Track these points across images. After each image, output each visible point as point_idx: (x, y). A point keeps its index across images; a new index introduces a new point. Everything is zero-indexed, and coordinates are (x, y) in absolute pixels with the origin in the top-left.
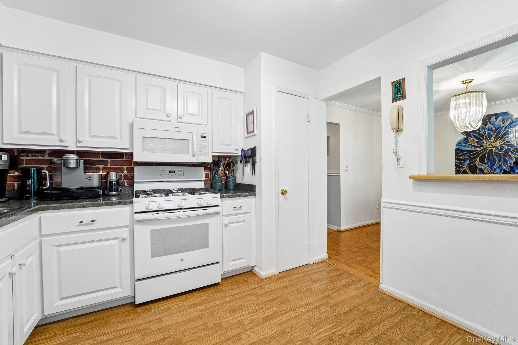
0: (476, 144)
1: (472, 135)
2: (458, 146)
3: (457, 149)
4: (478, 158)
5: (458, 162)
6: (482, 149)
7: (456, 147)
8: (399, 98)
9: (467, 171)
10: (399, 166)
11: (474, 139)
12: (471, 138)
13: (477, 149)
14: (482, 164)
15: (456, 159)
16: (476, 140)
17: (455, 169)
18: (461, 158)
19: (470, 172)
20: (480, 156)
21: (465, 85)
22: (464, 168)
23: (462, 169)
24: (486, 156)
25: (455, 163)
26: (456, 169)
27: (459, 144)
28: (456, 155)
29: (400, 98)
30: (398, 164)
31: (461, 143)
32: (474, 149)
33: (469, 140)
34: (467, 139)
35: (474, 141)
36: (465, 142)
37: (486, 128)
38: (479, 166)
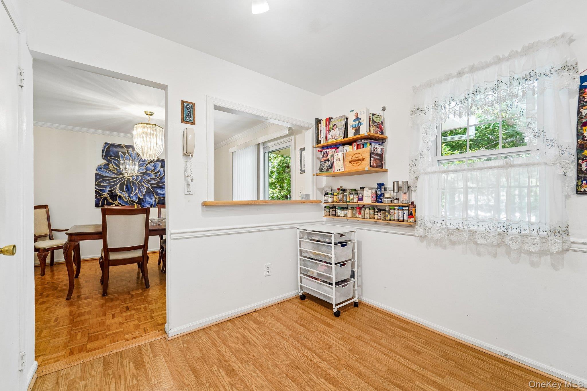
0: (116, 172)
1: (112, 161)
2: (98, 171)
3: (97, 175)
4: (118, 186)
5: (98, 188)
6: (121, 177)
7: (96, 172)
8: (188, 121)
9: (108, 198)
10: (189, 192)
11: (115, 166)
12: (111, 164)
13: (117, 177)
14: (121, 192)
15: (96, 185)
16: (116, 168)
17: (94, 197)
18: (101, 184)
19: (110, 199)
20: (120, 184)
21: (147, 116)
22: (104, 196)
23: (102, 196)
24: (125, 184)
25: (94, 189)
26: (96, 196)
27: (99, 168)
28: (96, 181)
29: (191, 121)
30: (188, 190)
31: (101, 168)
32: (114, 176)
33: (109, 166)
34: (107, 165)
35: (114, 168)
36: (105, 167)
37: (125, 157)
38: (118, 194)
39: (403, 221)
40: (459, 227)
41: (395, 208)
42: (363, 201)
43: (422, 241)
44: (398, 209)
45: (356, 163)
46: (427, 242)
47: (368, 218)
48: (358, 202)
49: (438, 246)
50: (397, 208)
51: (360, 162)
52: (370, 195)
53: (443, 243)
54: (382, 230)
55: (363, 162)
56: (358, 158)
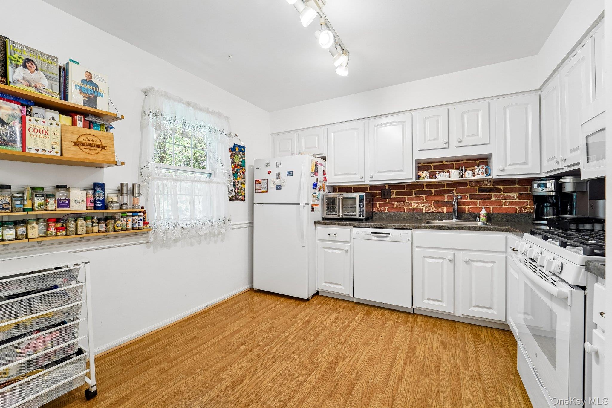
39: (139, 228)
40: (183, 227)
41: (128, 214)
42: (69, 208)
43: (148, 247)
44: (133, 216)
45: (90, 149)
46: (154, 247)
47: (85, 233)
48: (58, 209)
49: (164, 247)
50: (131, 214)
51: (99, 150)
52: (84, 199)
53: (168, 243)
54: (92, 248)
55: (103, 150)
56: (92, 142)
